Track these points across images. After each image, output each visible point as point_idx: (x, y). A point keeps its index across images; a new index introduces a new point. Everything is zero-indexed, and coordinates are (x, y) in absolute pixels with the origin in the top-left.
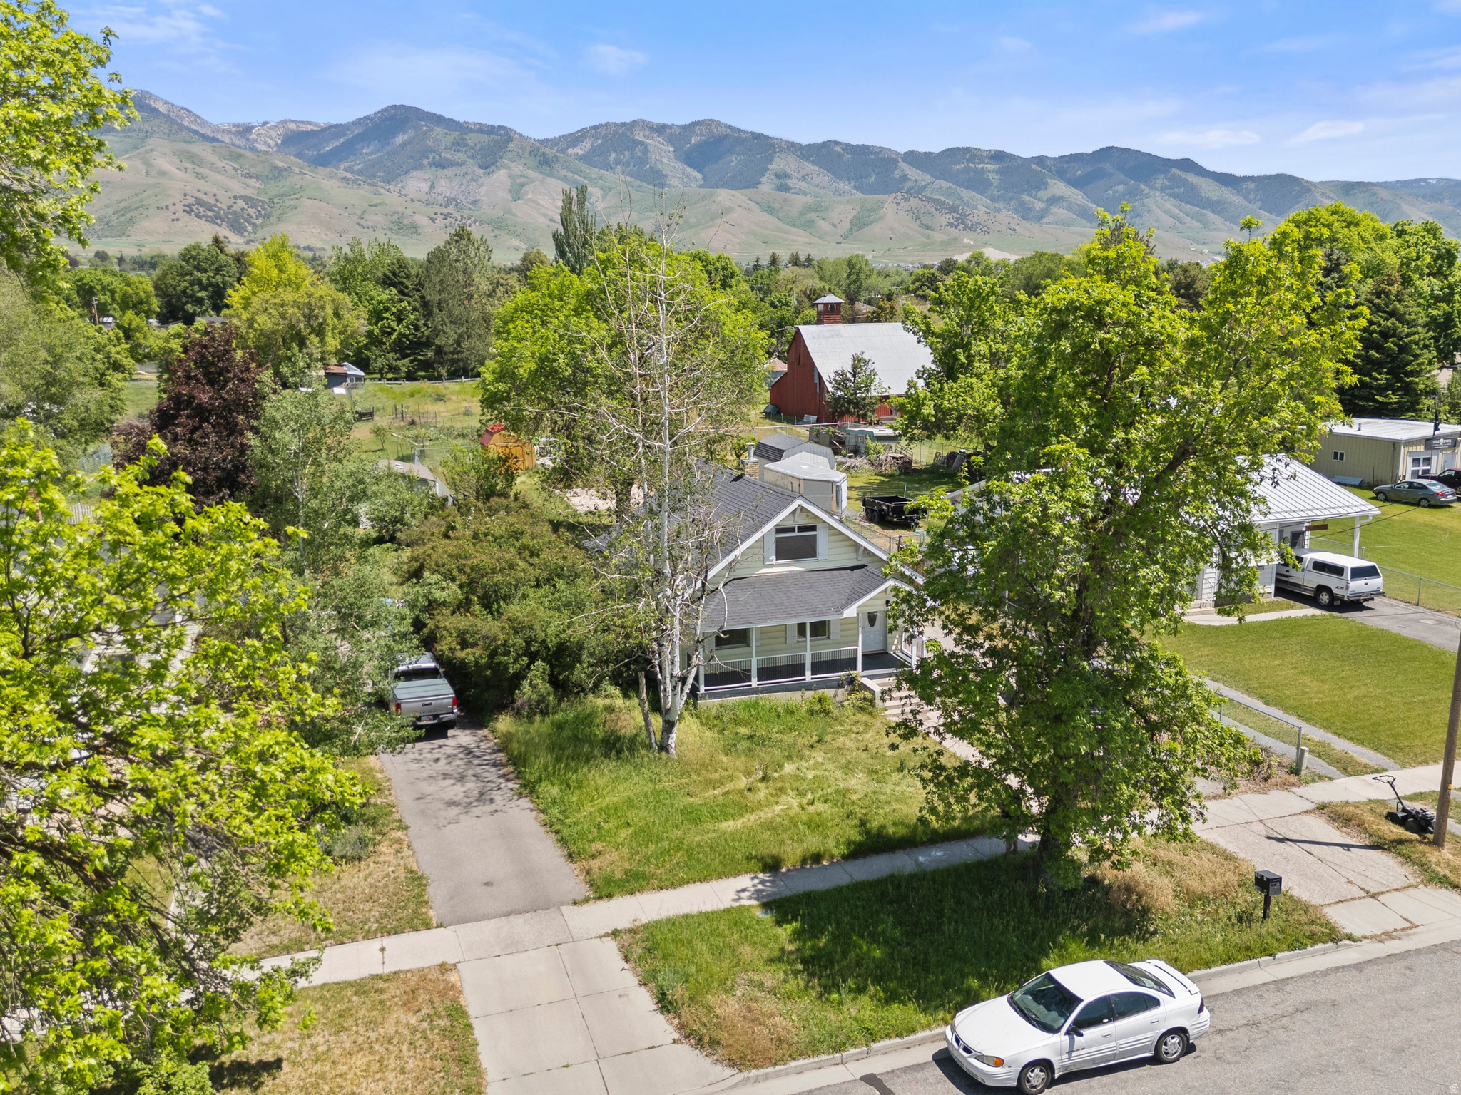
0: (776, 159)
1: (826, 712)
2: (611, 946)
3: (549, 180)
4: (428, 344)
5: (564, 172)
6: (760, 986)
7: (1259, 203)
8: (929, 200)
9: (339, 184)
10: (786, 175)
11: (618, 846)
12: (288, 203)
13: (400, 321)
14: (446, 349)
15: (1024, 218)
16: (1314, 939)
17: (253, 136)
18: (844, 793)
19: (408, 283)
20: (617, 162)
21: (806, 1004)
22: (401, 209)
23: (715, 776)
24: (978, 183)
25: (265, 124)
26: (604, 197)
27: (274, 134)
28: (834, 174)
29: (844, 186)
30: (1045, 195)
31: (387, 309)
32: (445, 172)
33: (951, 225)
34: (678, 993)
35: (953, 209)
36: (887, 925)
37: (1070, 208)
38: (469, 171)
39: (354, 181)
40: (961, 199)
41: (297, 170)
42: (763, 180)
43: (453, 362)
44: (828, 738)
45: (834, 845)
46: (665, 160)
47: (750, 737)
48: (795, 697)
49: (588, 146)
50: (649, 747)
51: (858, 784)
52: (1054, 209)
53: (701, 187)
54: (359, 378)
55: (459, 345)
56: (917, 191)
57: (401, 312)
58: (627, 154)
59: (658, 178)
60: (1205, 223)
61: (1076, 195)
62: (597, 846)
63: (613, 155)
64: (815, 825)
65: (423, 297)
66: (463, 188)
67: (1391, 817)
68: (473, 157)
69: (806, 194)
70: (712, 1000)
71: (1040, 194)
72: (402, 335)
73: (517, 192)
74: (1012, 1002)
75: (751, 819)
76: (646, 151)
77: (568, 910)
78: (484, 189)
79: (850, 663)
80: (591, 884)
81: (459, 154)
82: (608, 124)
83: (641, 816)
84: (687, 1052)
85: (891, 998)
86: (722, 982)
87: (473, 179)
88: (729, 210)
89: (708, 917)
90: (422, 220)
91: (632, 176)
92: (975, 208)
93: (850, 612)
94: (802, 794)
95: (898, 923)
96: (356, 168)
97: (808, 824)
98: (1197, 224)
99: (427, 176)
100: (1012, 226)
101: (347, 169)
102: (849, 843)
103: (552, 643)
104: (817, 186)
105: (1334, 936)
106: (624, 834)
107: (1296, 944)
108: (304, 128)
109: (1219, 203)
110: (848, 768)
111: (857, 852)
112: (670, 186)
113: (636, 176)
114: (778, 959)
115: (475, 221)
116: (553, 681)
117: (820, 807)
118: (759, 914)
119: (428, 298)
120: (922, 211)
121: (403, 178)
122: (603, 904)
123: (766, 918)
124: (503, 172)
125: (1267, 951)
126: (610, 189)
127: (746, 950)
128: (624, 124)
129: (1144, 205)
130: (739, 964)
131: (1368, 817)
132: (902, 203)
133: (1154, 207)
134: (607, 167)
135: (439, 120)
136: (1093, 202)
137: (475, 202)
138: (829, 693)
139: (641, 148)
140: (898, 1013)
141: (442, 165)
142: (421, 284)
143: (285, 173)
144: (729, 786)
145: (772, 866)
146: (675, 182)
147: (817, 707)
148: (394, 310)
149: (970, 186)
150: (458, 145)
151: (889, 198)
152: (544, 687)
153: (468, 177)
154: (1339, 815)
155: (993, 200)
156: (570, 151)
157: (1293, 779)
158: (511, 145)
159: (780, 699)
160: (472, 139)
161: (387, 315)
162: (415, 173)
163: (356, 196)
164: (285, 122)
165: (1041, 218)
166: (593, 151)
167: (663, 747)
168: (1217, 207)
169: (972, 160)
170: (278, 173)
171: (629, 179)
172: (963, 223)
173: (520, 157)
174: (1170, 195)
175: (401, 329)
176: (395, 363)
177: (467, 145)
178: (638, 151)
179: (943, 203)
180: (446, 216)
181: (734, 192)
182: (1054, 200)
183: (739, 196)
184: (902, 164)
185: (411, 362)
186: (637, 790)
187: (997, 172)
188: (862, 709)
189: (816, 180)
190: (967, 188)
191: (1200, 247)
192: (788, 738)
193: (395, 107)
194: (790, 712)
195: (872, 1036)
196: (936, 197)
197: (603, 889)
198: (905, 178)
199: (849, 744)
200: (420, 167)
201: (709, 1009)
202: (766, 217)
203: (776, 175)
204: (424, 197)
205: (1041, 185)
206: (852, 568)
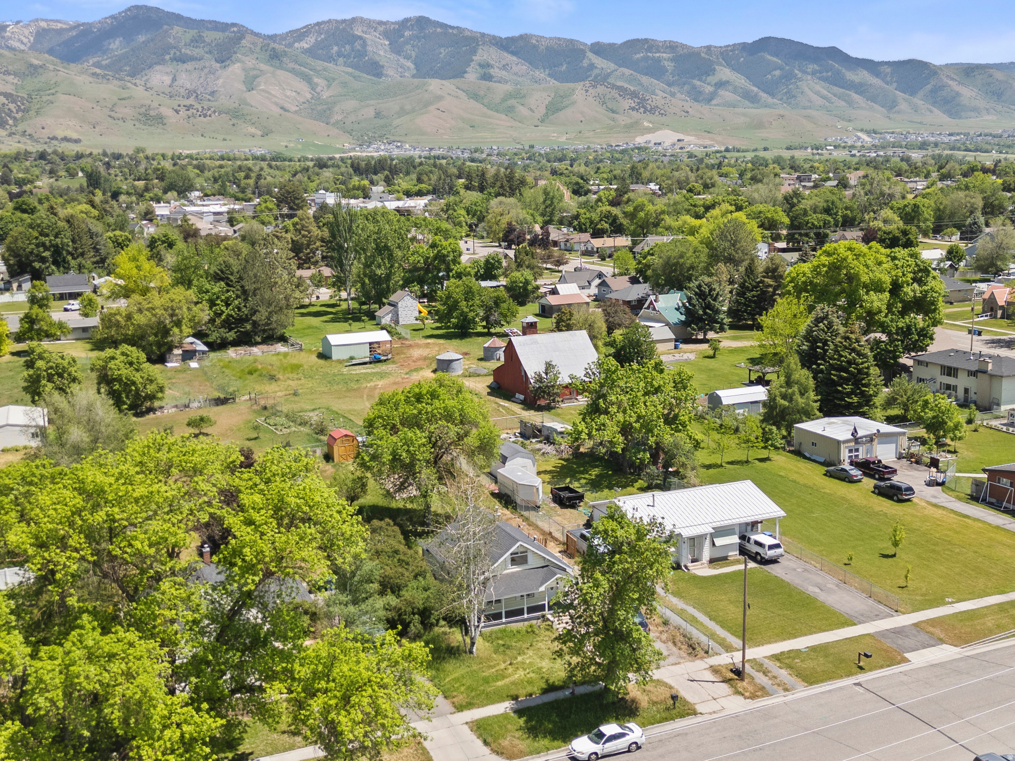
0: (480, 51)
1: (533, 632)
2: (466, 727)
3: (280, 72)
4: (246, 320)
5: (291, 65)
6: (514, 737)
7: (895, 85)
8: (614, 87)
9: (91, 79)
10: (489, 65)
11: (462, 693)
12: (45, 98)
13: (227, 305)
14: (261, 323)
15: (696, 100)
16: (688, 714)
17: (8, 34)
18: (540, 669)
19: (232, 278)
20: (339, 54)
21: (529, 741)
22: (148, 102)
23: (492, 664)
24: (655, 70)
25: (18, 23)
26: (329, 86)
27: (26, 32)
28: (530, 63)
29: (540, 74)
30: (712, 79)
31: (218, 298)
32: (185, 65)
33: (633, 109)
34: (489, 740)
35: (634, 95)
36: (554, 717)
37: (735, 91)
38: (207, 64)
39: (104, 76)
40: (641, 84)
41: (51, 67)
42: (469, 69)
43: (264, 331)
44: (534, 644)
45: (536, 689)
46: (382, 53)
47: (504, 645)
48: (520, 624)
49: (313, 40)
50: (466, 652)
51: (545, 664)
52: (722, 92)
53: (414, 76)
54: (204, 352)
55: (269, 319)
56: (602, 79)
57: (228, 299)
58: (347, 47)
59: (375, 69)
60: (850, 103)
61: (741, 81)
62: (455, 693)
63: (336, 48)
64: (530, 682)
65: (242, 287)
66: (202, 80)
67: (731, 670)
68: (210, 52)
69: (506, 82)
70: (500, 741)
71: (709, 79)
72: (229, 315)
73: (250, 83)
74: (589, 738)
75: (507, 681)
76: (364, 44)
77: (449, 716)
78: (221, 81)
79: (541, 608)
80: (455, 707)
81: (197, 50)
82: (329, 21)
83: (468, 682)
84: (494, 756)
85: (554, 739)
86: (503, 736)
87: (210, 72)
88: (439, 98)
89: (496, 716)
90: (166, 112)
91: (352, 67)
92: (654, 93)
93: (542, 589)
94: (525, 670)
95: (557, 716)
96: (104, 63)
97: (527, 682)
98: (843, 103)
99: (168, 70)
100: (686, 109)
101: (97, 65)
102: (542, 689)
103: (421, 607)
104: (516, 74)
105: (695, 713)
106: (462, 689)
107: (682, 716)
108: (54, 26)
109: (861, 85)
110: (542, 658)
111: (545, 691)
112: (387, 76)
113: (356, 67)
114: (521, 729)
115: (215, 112)
116: (422, 623)
117: (532, 675)
118: (512, 715)
119: (247, 288)
120: (608, 96)
121: (147, 71)
122: (460, 714)
123: (515, 716)
124: (238, 65)
125: (673, 719)
126: (334, 79)
127: (509, 726)
128: (344, 21)
129: (798, 87)
130: (507, 731)
131: (724, 670)
132: (591, 90)
133: (806, 90)
134: (330, 59)
135: (177, 18)
136: (754, 85)
137: (213, 93)
138: (534, 622)
139: (361, 42)
140: (556, 743)
141: (182, 59)
142: (241, 278)
143: (40, 70)
144: (497, 668)
145: (515, 698)
146: (391, 72)
147: (529, 630)
148: (223, 297)
149: (648, 72)
150: (196, 41)
151: (579, 86)
152: (420, 626)
153: (206, 71)
154: (715, 670)
155: (669, 85)
156: (296, 45)
157: (706, 655)
158: (244, 41)
159: (515, 626)
160: (210, 36)
161: (218, 302)
162: (158, 68)
163: (108, 90)
164: (37, 20)
165: (711, 100)
166: (317, 46)
167: (471, 652)
168: (860, 88)
169: (649, 49)
170: (34, 70)
171: (350, 70)
172: (643, 107)
173: (252, 52)
174: (820, 79)
175: (227, 311)
176: (224, 335)
177: (204, 42)
178: (357, 46)
179: (626, 89)
180: (188, 108)
181: (443, 82)
182: (721, 84)
183: (448, 86)
184: (590, 55)
185: (236, 333)
186: (465, 671)
187: (672, 60)
188: (548, 630)
189: (515, 69)
190: (646, 74)
191: (846, 124)
192: (518, 645)
193: (137, 7)
194: (518, 632)
195: (548, 749)
196: (619, 83)
197: (460, 708)
198: (592, 66)
199: (543, 647)
200: (162, 62)
201: (500, 744)
202: (473, 103)
203: (480, 65)
204: (168, 90)
205: (710, 71)
206: (543, 567)
